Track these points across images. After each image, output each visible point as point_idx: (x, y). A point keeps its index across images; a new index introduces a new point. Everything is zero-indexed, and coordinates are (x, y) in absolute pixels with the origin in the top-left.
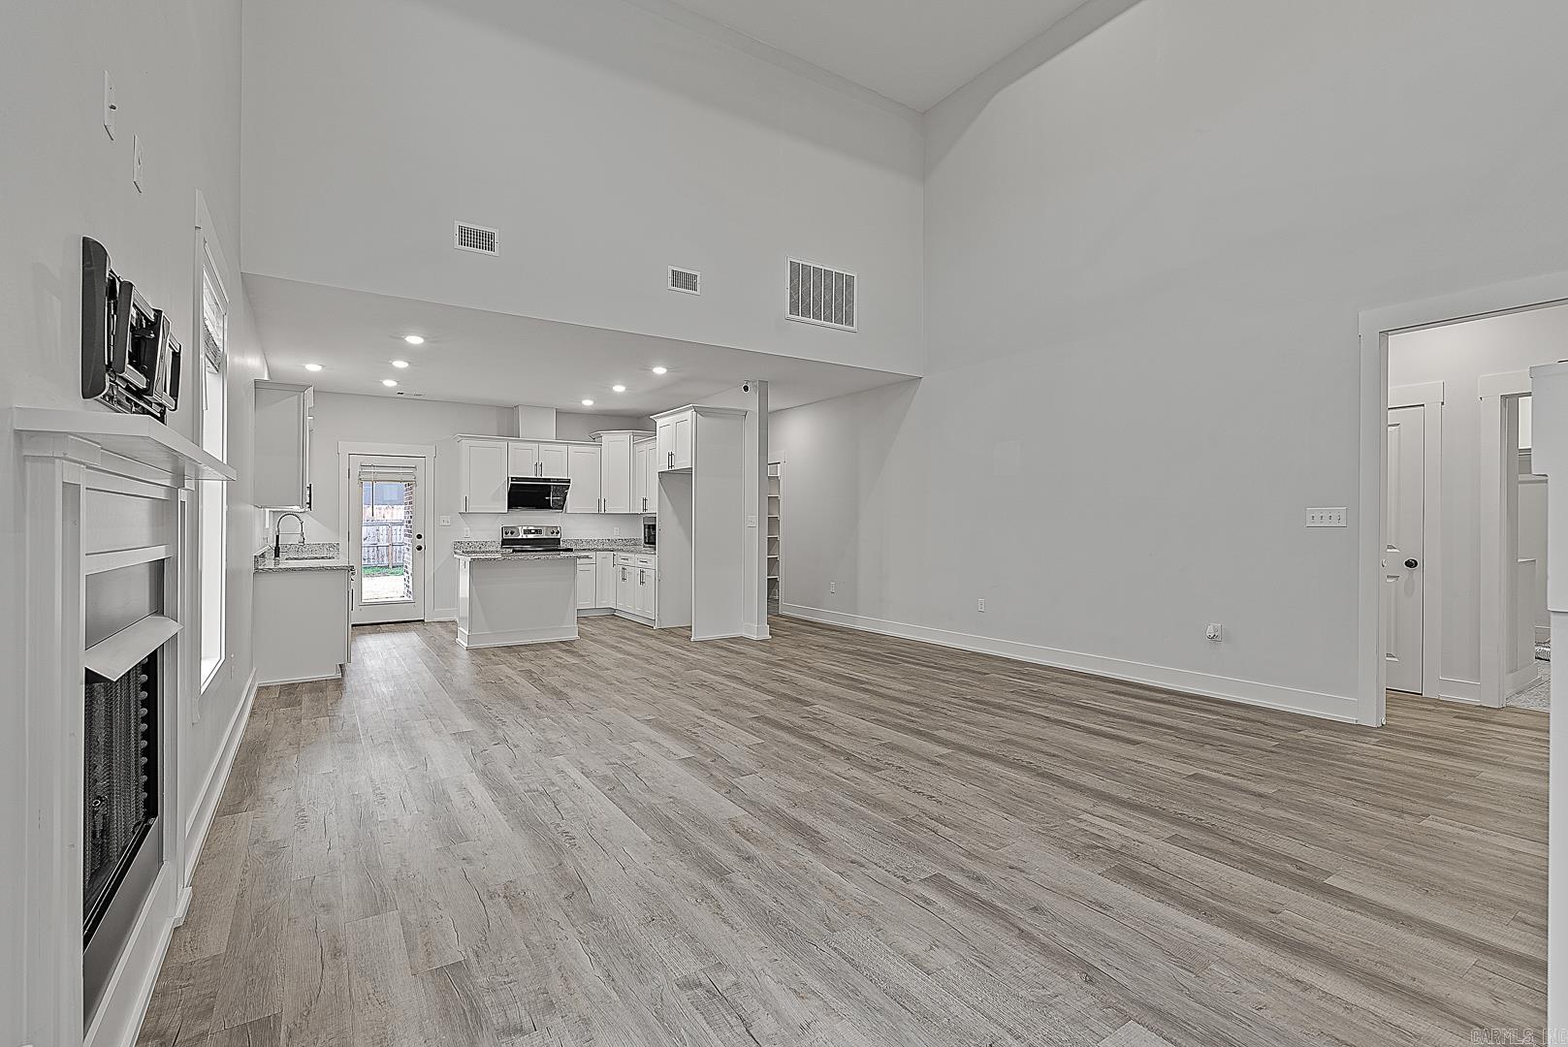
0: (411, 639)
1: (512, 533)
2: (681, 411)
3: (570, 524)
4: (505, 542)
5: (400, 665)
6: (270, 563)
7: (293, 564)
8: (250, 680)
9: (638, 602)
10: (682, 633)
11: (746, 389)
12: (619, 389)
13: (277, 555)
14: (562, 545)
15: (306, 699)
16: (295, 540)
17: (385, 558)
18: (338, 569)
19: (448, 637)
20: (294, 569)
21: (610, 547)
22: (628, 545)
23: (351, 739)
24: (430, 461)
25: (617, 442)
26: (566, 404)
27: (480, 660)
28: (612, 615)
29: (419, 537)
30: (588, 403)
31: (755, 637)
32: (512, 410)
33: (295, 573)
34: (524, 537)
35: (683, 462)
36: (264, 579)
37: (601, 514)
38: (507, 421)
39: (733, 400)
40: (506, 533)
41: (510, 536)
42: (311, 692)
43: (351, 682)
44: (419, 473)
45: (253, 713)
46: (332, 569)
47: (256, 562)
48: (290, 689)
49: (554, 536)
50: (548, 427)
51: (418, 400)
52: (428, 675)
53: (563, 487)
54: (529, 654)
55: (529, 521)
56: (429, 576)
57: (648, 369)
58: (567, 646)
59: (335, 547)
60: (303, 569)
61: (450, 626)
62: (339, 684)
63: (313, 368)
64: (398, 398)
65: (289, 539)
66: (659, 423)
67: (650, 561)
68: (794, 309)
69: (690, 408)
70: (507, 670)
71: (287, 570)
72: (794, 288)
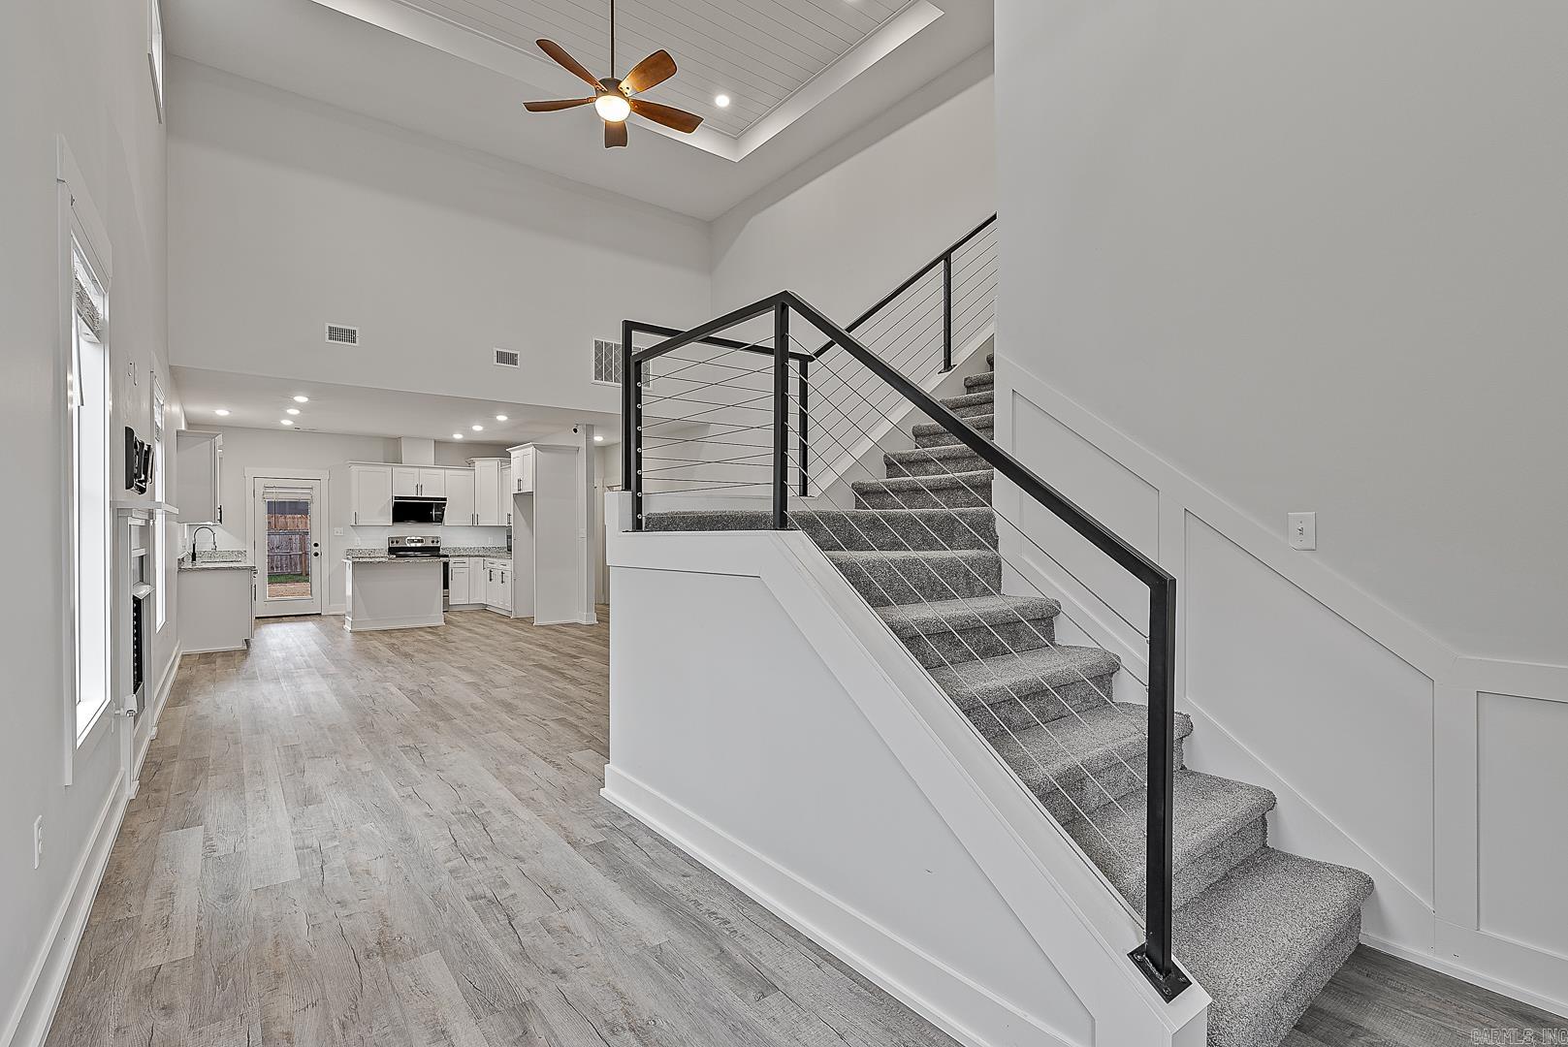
0: (309, 626)
1: (397, 542)
2: (525, 447)
3: (448, 534)
4: (392, 551)
5: (294, 641)
6: (188, 565)
7: (204, 566)
8: (176, 648)
9: (499, 597)
10: (528, 621)
11: (575, 431)
12: (478, 428)
13: (194, 559)
14: (441, 552)
15: (219, 661)
16: (209, 547)
17: (298, 567)
18: (243, 569)
19: (339, 625)
20: (208, 569)
21: (483, 554)
22: (495, 553)
23: (253, 677)
24: (324, 482)
25: (487, 467)
26: (440, 437)
27: (358, 638)
28: (484, 608)
29: (316, 545)
30: (458, 437)
31: (584, 622)
32: (396, 441)
33: (209, 572)
34: (408, 545)
35: (527, 488)
36: (184, 575)
37: (475, 525)
38: (392, 450)
39: (566, 439)
40: (392, 542)
41: (395, 545)
42: (223, 656)
43: (255, 650)
44: (315, 492)
45: (180, 667)
46: (238, 568)
47: (179, 563)
48: (207, 655)
49: (435, 545)
50: (429, 455)
51: (313, 433)
52: (315, 648)
53: (440, 504)
54: (399, 634)
55: (413, 533)
56: (325, 576)
57: (493, 416)
58: (432, 630)
59: (243, 553)
60: (217, 569)
61: (340, 617)
62: (245, 653)
63: (222, 413)
64: (295, 432)
65: (205, 545)
66: (513, 454)
67: (508, 565)
68: (598, 375)
69: (529, 446)
70: (379, 646)
71: (204, 569)
72: (598, 361)
